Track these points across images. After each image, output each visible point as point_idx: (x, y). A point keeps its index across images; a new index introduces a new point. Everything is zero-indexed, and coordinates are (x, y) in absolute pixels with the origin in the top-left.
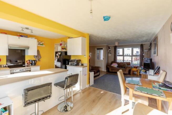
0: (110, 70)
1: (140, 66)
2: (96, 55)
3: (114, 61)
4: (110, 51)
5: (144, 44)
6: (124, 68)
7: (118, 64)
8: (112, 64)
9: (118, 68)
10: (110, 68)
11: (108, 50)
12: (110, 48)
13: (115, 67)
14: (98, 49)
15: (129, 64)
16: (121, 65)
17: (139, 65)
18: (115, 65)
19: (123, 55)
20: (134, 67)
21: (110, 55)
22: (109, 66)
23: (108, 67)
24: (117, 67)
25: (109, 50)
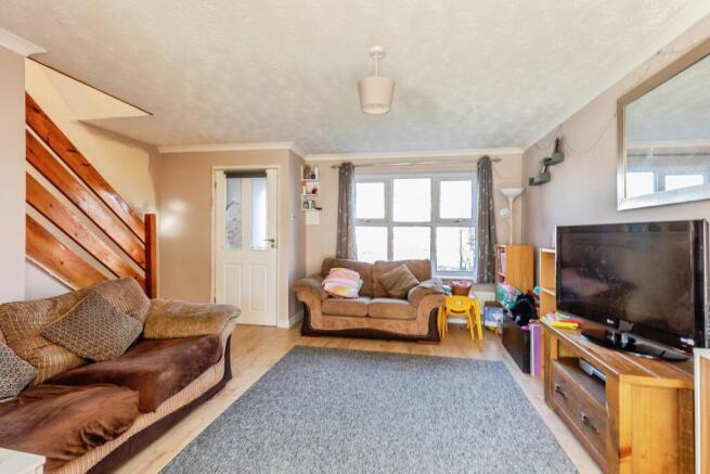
0: (317, 323)
1: (481, 281)
2: (221, 217)
3: (338, 256)
4: (314, 191)
5: (497, 160)
6: (405, 297)
7: (366, 272)
8: (324, 274)
9: (366, 300)
10: (317, 303)
11: (304, 184)
12: (313, 176)
13: (344, 294)
14: (230, 175)
15: (423, 270)
16: (380, 282)
17: (474, 278)
18: (345, 284)
19: (388, 222)
20: (454, 291)
21: (312, 217)
22: (311, 288)
23: (302, 297)
24: (361, 294)
25: (310, 185)
